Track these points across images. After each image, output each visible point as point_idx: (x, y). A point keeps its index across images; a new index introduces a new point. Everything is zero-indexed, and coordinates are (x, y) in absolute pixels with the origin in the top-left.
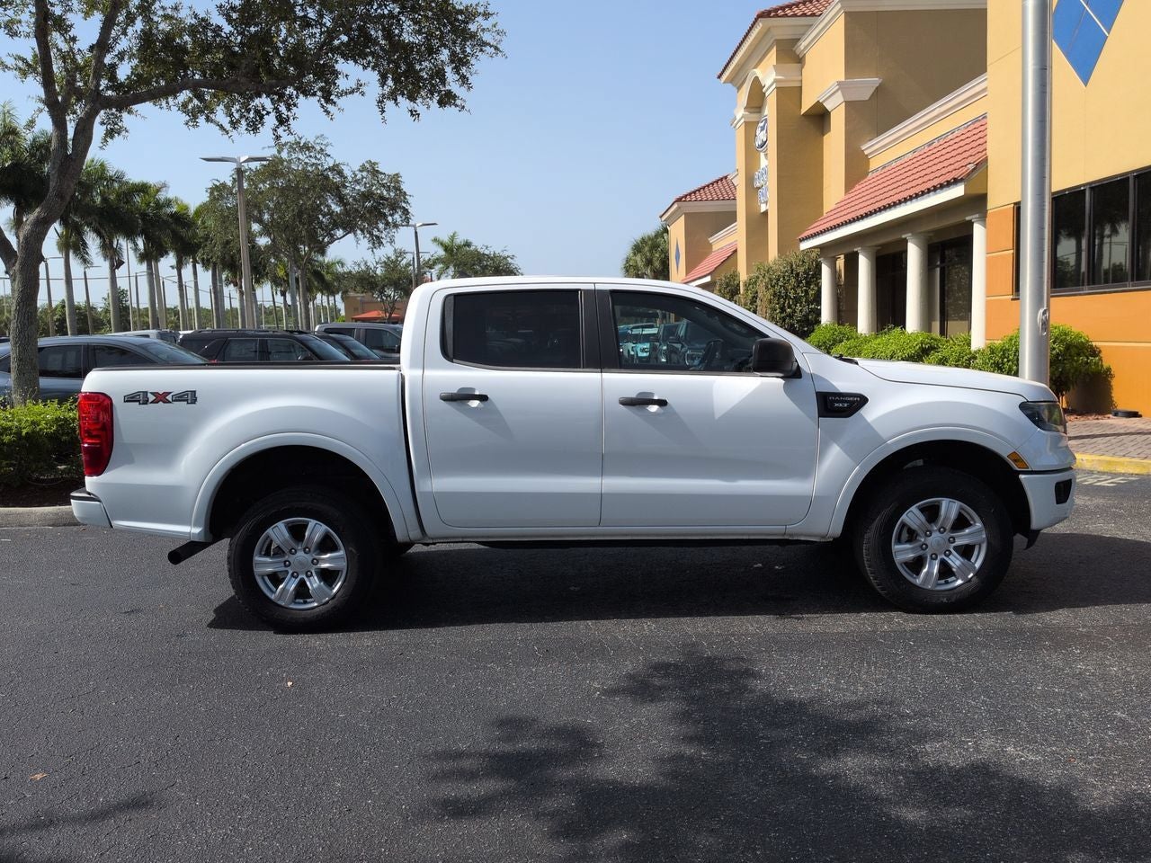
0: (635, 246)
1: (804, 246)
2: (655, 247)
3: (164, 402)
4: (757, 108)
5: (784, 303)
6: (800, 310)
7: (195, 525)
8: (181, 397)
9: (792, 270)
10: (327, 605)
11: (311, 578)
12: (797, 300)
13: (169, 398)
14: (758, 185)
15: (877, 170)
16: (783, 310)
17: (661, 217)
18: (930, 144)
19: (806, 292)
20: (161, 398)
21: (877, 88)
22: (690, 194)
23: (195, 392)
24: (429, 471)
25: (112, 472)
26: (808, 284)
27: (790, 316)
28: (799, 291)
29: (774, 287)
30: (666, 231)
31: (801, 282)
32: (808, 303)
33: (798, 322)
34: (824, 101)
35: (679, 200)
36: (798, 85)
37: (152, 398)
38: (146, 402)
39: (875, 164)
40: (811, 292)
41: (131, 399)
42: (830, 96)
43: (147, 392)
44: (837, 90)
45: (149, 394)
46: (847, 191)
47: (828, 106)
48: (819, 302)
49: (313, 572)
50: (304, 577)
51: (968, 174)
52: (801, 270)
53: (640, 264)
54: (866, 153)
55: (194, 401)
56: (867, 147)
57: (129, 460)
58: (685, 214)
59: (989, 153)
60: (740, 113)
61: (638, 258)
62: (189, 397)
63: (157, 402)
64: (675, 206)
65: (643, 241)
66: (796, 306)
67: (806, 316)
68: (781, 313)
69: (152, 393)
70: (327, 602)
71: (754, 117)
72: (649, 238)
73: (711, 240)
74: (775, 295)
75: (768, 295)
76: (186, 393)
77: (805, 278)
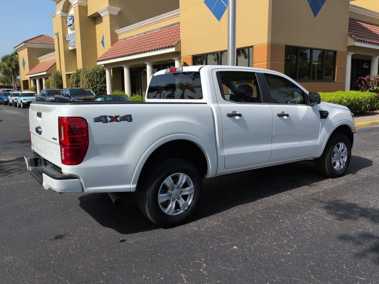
0: (2, 58)
1: (99, 63)
2: (12, 60)
3: (116, 121)
4: (66, 11)
5: (93, 83)
6: (99, 86)
7: (133, 184)
8: (124, 118)
9: (95, 72)
10: (187, 211)
11: (180, 200)
12: (97, 82)
13: (118, 119)
14: (68, 40)
15: (122, 39)
16: (92, 86)
17: (14, 48)
18: (145, 33)
19: (101, 80)
20: (114, 119)
21: (119, 12)
22: (29, 40)
23: (131, 115)
24: (223, 146)
25: (86, 161)
26: (101, 77)
27: (95, 88)
28: (98, 79)
29: (89, 77)
30: (16, 53)
31: (98, 76)
32: (102, 84)
33: (99, 90)
34: (100, 13)
35: (25, 42)
36: (86, 6)
37: (109, 119)
38: (106, 121)
39: (120, 37)
40: (102, 80)
41: (98, 120)
42: (103, 12)
43: (106, 116)
44: (107, 10)
45: (108, 117)
46: (112, 45)
47: (102, 15)
48: (105, 83)
49: (181, 197)
50: (177, 200)
51: (176, 45)
52: (98, 72)
53: (6, 66)
54: (117, 33)
55: (131, 120)
56: (118, 31)
57: (97, 154)
58: (28, 48)
59: (181, 38)
60: (59, 12)
61: (5, 63)
62: (128, 118)
63: (113, 122)
64: (23, 44)
65: (6, 57)
66: (97, 84)
67: (101, 88)
68: (92, 87)
69: (109, 117)
70: (187, 209)
71: (65, 15)
72: (8, 56)
73: (39, 58)
74: (89, 80)
75: (87, 80)
76: (126, 116)
77: (100, 75)
